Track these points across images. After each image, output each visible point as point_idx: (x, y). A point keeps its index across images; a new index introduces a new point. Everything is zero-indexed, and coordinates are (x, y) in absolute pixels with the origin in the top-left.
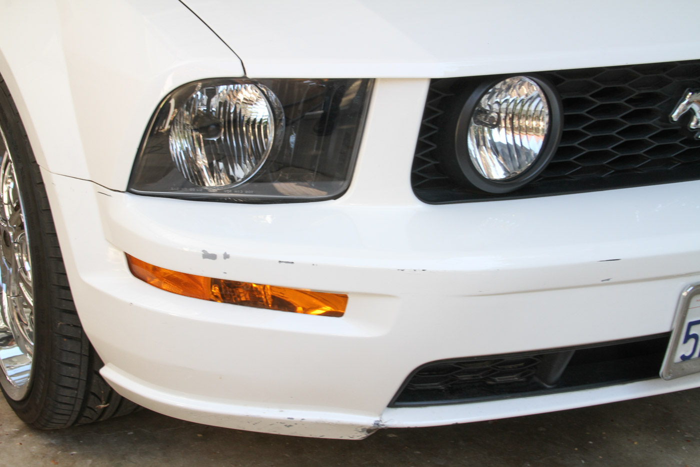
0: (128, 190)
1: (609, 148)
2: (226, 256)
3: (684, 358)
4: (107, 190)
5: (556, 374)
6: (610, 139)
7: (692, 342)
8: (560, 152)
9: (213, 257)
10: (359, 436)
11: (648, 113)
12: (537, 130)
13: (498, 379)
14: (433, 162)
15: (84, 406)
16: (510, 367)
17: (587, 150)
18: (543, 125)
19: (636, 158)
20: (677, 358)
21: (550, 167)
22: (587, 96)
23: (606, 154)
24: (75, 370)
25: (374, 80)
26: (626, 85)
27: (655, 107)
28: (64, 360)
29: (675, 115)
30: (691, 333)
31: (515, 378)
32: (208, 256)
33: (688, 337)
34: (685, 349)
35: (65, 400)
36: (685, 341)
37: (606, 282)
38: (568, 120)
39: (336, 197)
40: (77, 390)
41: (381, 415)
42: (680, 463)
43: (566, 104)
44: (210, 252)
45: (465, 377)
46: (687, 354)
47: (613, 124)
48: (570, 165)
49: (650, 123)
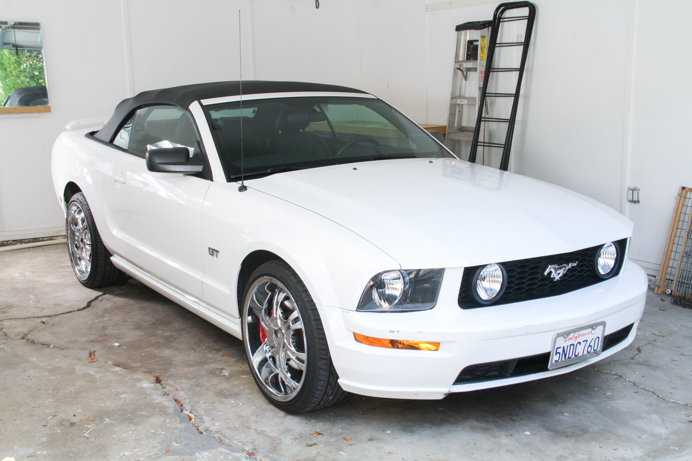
0: (356, 311)
1: (524, 286)
2: (398, 331)
3: (556, 361)
4: (345, 310)
5: (511, 371)
6: (523, 283)
7: (558, 355)
8: (508, 288)
9: (394, 332)
10: (441, 397)
11: (536, 273)
12: (498, 282)
13: (490, 374)
14: (464, 294)
15: (322, 399)
16: (494, 369)
17: (516, 287)
18: (501, 280)
19: (533, 289)
20: (554, 362)
21: (504, 293)
22: (515, 268)
23: (523, 288)
24: (323, 382)
25: (445, 269)
26: (528, 264)
27: (538, 271)
28: (320, 378)
29: (546, 273)
30: (558, 352)
31: (496, 373)
32: (391, 331)
33: (556, 353)
34: (556, 358)
35: (317, 396)
36: (556, 355)
37: (527, 334)
38: (509, 277)
39: (431, 309)
40: (322, 391)
41: (450, 388)
42: (558, 410)
43: (508, 271)
44: (392, 330)
45: (479, 373)
46: (557, 360)
47: (524, 277)
48: (510, 293)
49: (537, 276)
